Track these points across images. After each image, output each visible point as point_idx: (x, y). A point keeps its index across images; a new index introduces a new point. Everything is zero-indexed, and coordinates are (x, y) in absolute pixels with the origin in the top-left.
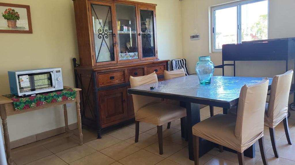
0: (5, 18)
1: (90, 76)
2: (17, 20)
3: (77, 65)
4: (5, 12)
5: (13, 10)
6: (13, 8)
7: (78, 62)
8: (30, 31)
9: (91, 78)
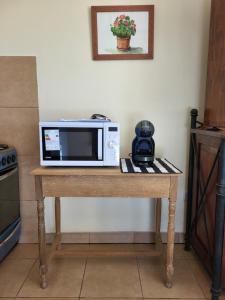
0: (115, 34)
1: (216, 150)
2: (132, 36)
3: (198, 125)
4: (116, 22)
5: (127, 18)
6: (127, 14)
7: (200, 118)
8: (150, 56)
9: (217, 156)
